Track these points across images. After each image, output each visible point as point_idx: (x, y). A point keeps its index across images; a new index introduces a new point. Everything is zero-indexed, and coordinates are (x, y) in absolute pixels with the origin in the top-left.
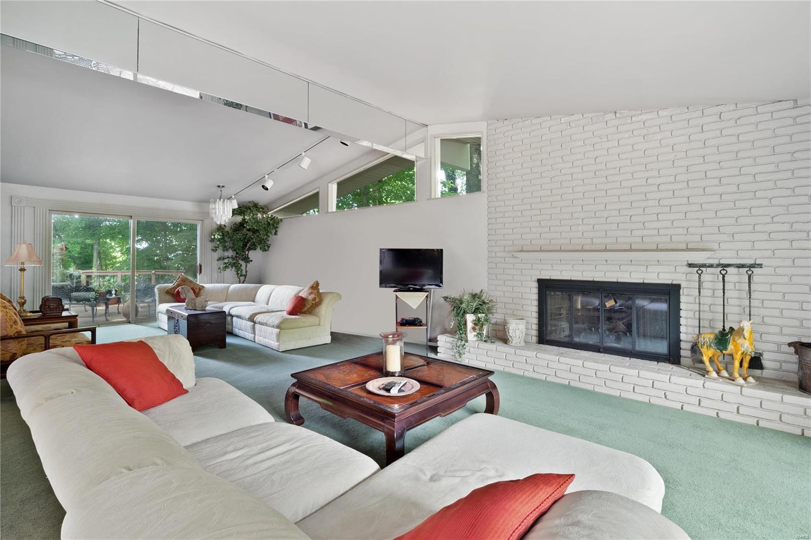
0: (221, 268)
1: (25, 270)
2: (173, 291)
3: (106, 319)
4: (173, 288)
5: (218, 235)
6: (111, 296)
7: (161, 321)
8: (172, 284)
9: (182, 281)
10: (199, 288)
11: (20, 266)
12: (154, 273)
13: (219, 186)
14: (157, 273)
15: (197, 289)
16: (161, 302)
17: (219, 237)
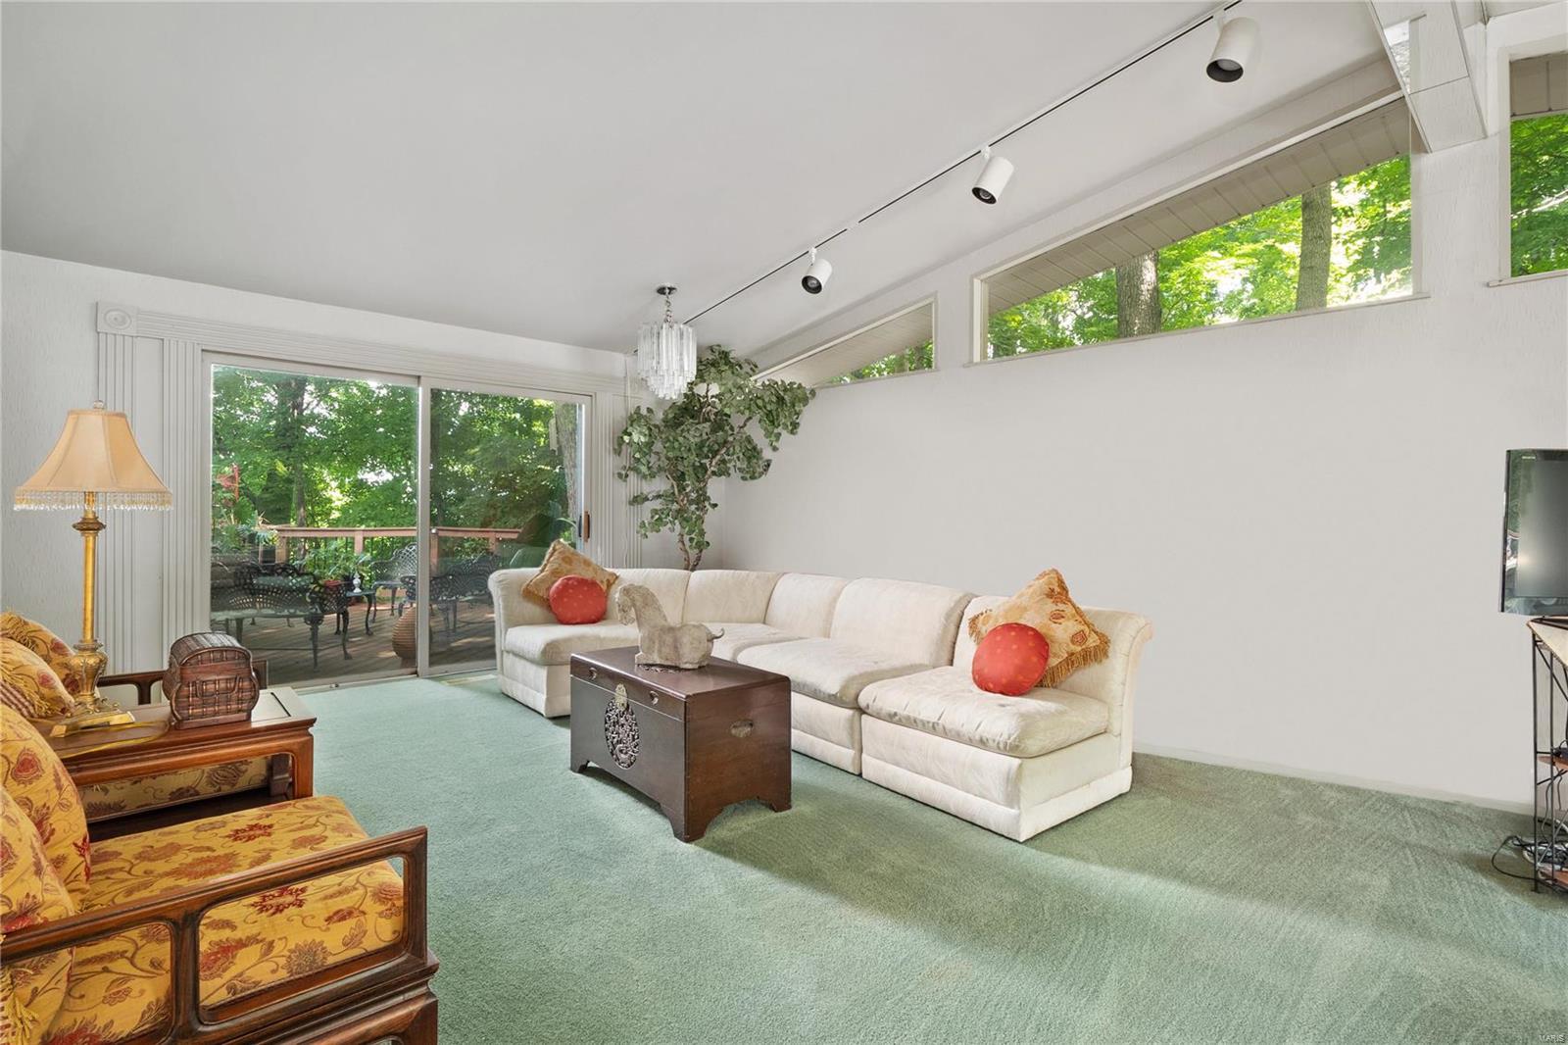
0: (647, 525)
1: (101, 526)
2: (544, 587)
3: (345, 652)
4: (543, 581)
5: (641, 433)
6: (352, 590)
7: (514, 679)
8: (537, 570)
9: (563, 559)
10: (608, 581)
11: (77, 511)
12: (436, 534)
13: (661, 291)
14: (441, 534)
15: (602, 582)
16: (514, 622)
17: (643, 439)
